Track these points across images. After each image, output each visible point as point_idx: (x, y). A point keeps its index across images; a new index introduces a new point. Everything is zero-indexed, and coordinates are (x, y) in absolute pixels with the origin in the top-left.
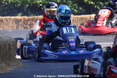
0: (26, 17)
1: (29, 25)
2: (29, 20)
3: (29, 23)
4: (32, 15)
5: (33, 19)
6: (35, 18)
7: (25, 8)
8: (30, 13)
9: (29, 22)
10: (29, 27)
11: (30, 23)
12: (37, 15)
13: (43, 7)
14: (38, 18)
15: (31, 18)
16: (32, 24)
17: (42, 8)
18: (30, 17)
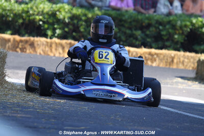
0: (17, 37)
1: (20, 49)
2: (21, 41)
3: (20, 46)
4: (27, 35)
5: (26, 42)
6: (30, 40)
7: (17, 24)
8: (24, 33)
9: (20, 44)
10: (19, 52)
11: (22, 45)
12: (34, 36)
13: (43, 26)
14: (34, 40)
15: (24, 40)
16: (25, 48)
17: (42, 28)
18: (23, 38)
